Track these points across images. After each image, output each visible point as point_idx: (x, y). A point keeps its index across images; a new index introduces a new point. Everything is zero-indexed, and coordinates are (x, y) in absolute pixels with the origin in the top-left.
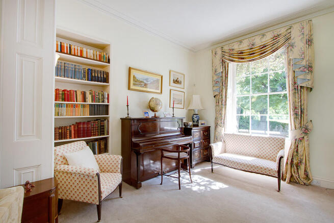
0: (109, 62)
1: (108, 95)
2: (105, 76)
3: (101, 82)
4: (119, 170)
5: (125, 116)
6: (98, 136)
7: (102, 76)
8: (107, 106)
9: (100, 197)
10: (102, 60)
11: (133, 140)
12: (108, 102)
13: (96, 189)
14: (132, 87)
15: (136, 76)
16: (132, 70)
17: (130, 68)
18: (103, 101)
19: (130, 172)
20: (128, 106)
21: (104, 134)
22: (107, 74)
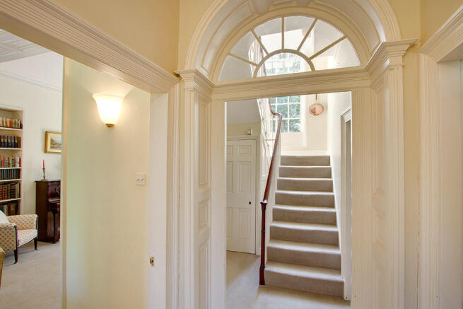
0: (21, 127)
1: (20, 159)
2: (16, 141)
3: (11, 147)
4: (35, 227)
5: (40, 179)
6: (7, 199)
7: (13, 141)
8: (19, 170)
9: (17, 244)
10: (13, 126)
11: (50, 200)
12: (20, 166)
13: (14, 239)
14: (49, 149)
15: (54, 139)
16: (49, 134)
17: (47, 132)
18: (14, 166)
19: (47, 233)
20: (44, 169)
21: (15, 197)
22: (19, 139)
